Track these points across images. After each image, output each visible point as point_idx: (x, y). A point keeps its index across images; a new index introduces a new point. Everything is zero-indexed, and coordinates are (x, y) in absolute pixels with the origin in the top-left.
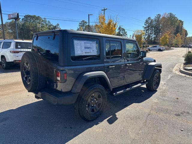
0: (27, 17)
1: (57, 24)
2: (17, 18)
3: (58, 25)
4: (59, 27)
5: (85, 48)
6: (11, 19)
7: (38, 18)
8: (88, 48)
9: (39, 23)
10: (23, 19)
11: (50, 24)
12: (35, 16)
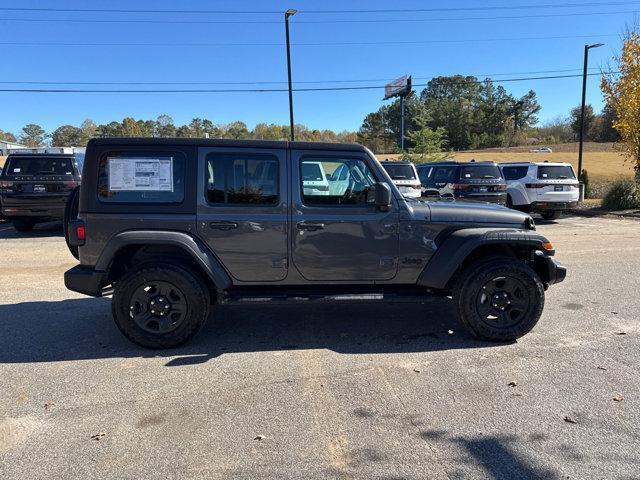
0: (436, 84)
1: (527, 93)
2: (406, 92)
3: (532, 94)
4: (535, 102)
5: (138, 174)
6: (391, 97)
7: (466, 83)
8: (147, 174)
9: (470, 98)
10: (424, 92)
11: (505, 96)
12: (459, 77)
